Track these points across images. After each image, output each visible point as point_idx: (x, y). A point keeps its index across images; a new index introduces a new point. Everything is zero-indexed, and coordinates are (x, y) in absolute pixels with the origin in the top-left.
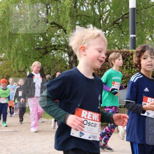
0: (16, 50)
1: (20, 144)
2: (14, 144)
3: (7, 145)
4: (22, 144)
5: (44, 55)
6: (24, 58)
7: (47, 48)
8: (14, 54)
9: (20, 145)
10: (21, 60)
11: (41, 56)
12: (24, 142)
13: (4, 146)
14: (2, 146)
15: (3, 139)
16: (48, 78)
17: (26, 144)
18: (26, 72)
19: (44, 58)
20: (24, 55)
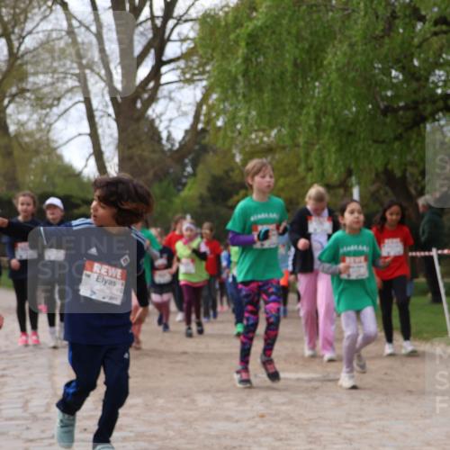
0: (318, 118)
1: (347, 422)
2: (328, 422)
3: (305, 422)
4: (355, 423)
5: (411, 128)
6: (344, 140)
7: (421, 107)
8: (311, 129)
9: (349, 425)
10: (333, 149)
11: (401, 135)
12: (360, 416)
13: (297, 425)
14: (292, 424)
15: (291, 402)
16: (424, 206)
17: (368, 422)
18: (351, 187)
19: (408, 141)
20: (342, 131)
